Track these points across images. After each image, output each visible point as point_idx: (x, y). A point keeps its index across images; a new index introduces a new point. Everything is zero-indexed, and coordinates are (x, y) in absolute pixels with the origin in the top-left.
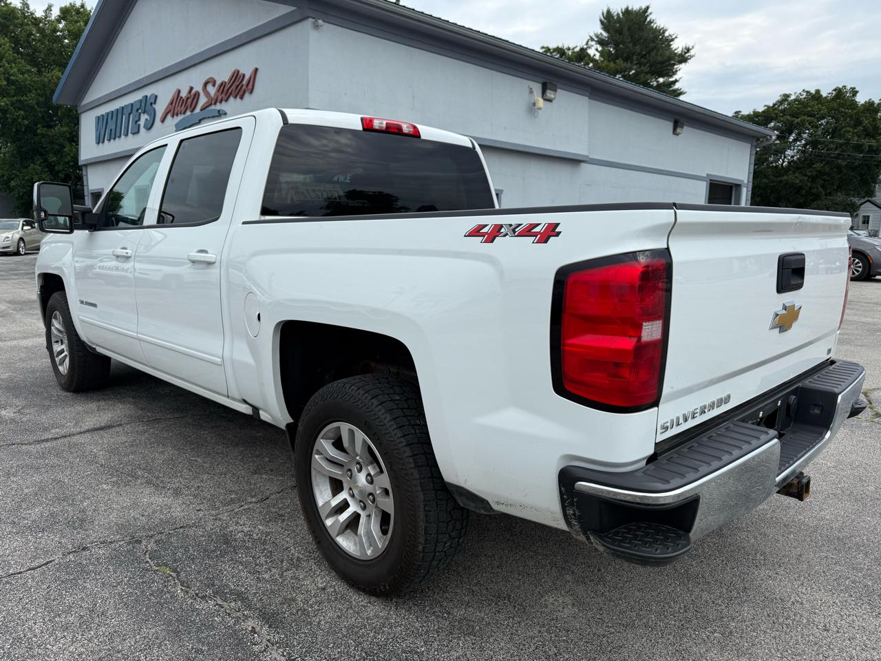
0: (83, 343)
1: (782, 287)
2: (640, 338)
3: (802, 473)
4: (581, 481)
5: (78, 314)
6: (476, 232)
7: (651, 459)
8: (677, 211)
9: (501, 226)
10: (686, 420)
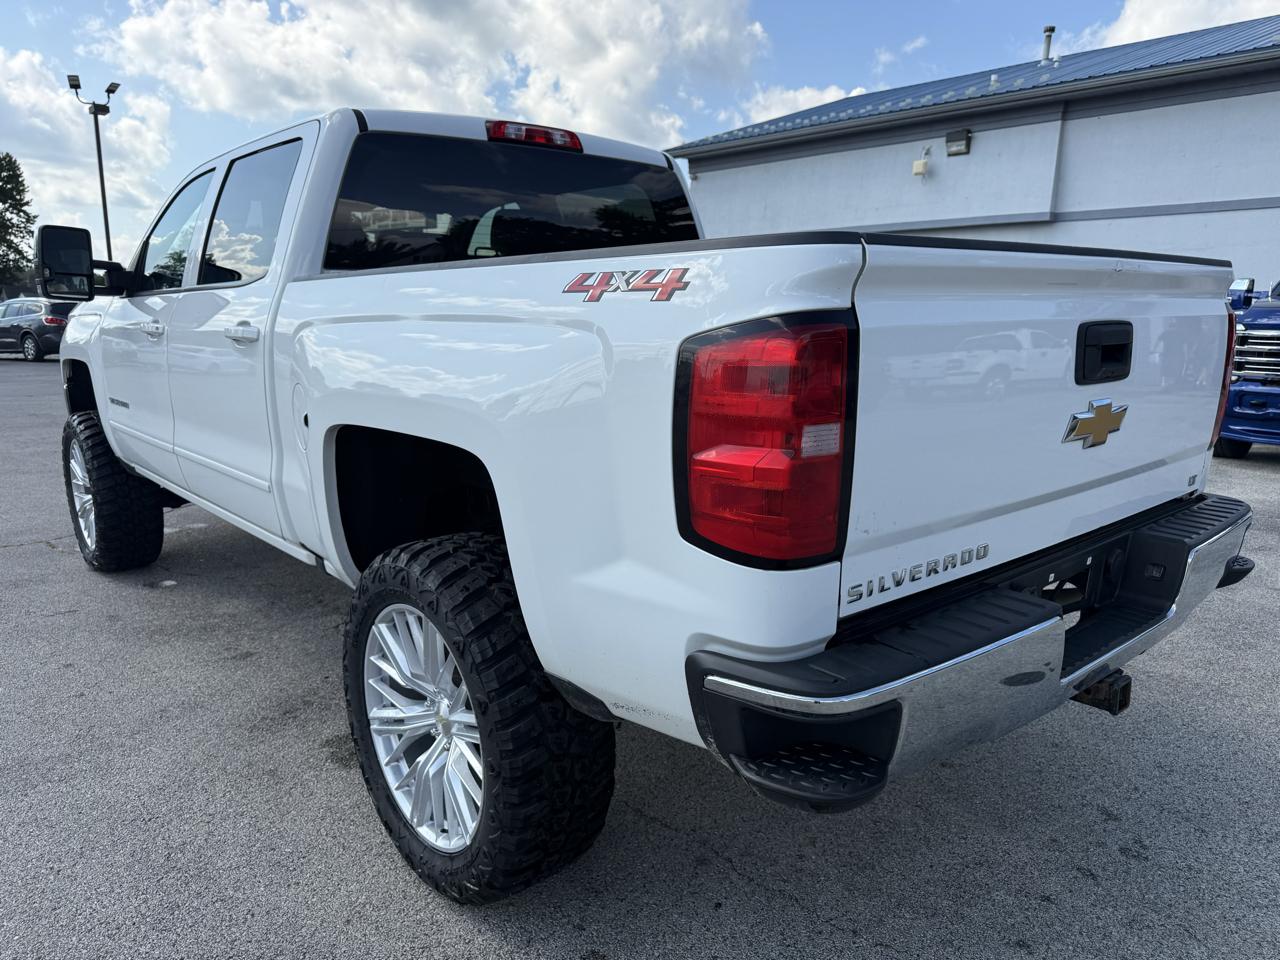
0: (117, 461)
1: (1085, 375)
2: (798, 450)
3: (1119, 671)
4: (713, 675)
5: (110, 418)
6: (578, 286)
7: (833, 643)
8: (866, 246)
9: (611, 275)
10: (898, 583)
